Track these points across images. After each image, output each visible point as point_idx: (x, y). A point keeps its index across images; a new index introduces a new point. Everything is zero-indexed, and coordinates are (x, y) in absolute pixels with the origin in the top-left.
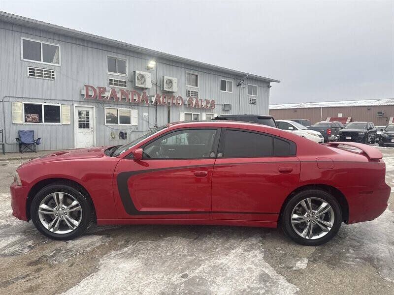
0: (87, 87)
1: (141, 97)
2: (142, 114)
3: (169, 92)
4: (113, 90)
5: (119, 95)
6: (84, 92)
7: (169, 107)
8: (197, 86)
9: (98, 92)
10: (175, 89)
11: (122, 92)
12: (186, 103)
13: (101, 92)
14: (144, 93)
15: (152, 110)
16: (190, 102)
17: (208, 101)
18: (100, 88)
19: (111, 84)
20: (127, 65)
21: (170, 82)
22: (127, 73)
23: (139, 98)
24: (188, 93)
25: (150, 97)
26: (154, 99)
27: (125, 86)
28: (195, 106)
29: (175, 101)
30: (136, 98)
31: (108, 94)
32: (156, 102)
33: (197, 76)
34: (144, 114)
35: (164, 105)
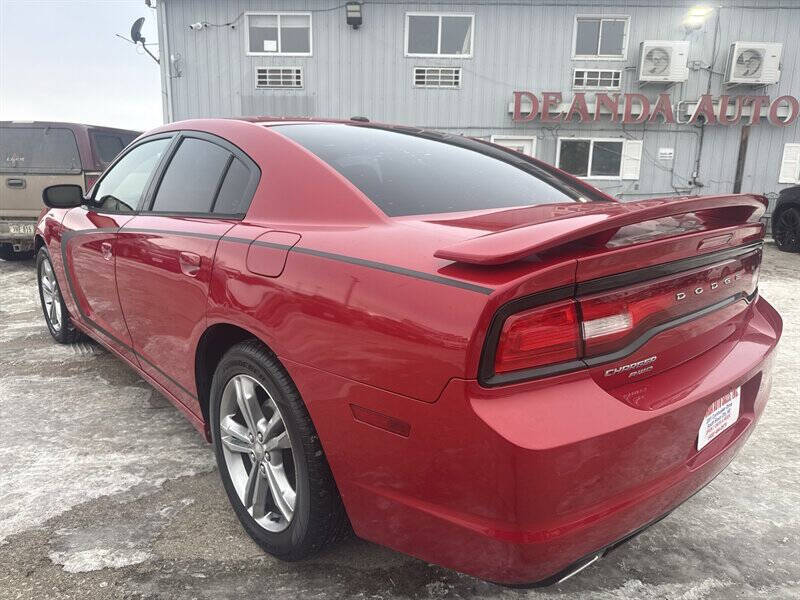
0: (518, 95)
1: (653, 108)
2: (656, 152)
4: (580, 97)
5: (591, 108)
6: (512, 109)
7: (745, 131)
9: (541, 105)
10: (768, 74)
11: (602, 99)
13: (554, 104)
14: (665, 100)
15: (688, 143)
18: (546, 94)
19: (579, 82)
20: (627, 30)
21: (756, 56)
22: (625, 52)
23: (647, 108)
25: (685, 105)
26: (692, 110)
27: (616, 83)
29: (766, 112)
30: (636, 110)
31: (565, 108)
32: (700, 117)
34: (662, 150)
35: (724, 123)
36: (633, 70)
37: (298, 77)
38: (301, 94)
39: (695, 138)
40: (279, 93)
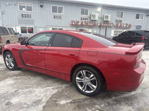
0: (72, 21)
1: (93, 24)
3: (107, 21)
4: (82, 22)
5: (84, 24)
6: (71, 23)
7: (106, 28)
8: (122, 18)
9: (76, 23)
10: (109, 19)
11: (85, 22)
12: (115, 25)
13: (78, 23)
14: (95, 23)
15: (98, 30)
16: (117, 25)
17: (127, 24)
18: (77, 21)
19: (82, 19)
21: (107, 17)
23: (92, 24)
24: (117, 21)
25: (98, 24)
26: (99, 25)
27: (87, 20)
28: (120, 27)
29: (109, 25)
30: (91, 24)
31: (80, 24)
32: (100, 26)
33: (122, 13)
34: (95, 31)
35: (103, 27)
36: (90, 18)
37: (30, 16)
38: (31, 19)
39: (99, 29)
40: (26, 19)
